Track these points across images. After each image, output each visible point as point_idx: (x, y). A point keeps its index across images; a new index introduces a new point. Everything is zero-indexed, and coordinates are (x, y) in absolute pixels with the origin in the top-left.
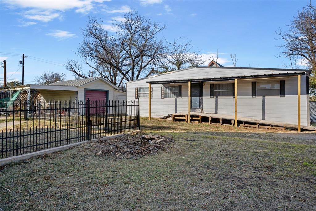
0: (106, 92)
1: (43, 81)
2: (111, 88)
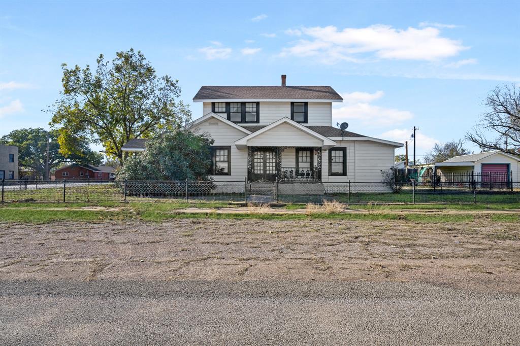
0: (508, 166)
1: (435, 154)
2: (514, 161)
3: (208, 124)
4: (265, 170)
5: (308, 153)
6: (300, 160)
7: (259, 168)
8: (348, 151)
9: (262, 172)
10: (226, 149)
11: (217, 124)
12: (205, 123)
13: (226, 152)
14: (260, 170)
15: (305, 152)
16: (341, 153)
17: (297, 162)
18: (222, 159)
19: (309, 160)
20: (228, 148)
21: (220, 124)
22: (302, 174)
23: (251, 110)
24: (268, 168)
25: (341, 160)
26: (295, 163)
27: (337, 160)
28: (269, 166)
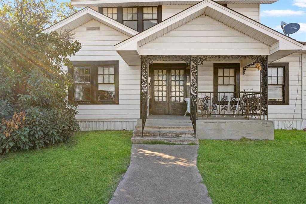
3: (85, 29)
4: (169, 97)
5: (232, 72)
6: (220, 81)
7: (160, 93)
8: (291, 68)
9: (165, 99)
10: (112, 66)
11: (99, 28)
12: (81, 27)
13: (112, 70)
14: (162, 96)
15: (226, 71)
16: (281, 71)
17: (216, 85)
18: (106, 81)
19: (232, 82)
20: (115, 64)
21: (102, 28)
22: (224, 103)
23: (150, 17)
24: (173, 94)
25: (280, 82)
26: (212, 87)
27: (275, 82)
28: (175, 91)
